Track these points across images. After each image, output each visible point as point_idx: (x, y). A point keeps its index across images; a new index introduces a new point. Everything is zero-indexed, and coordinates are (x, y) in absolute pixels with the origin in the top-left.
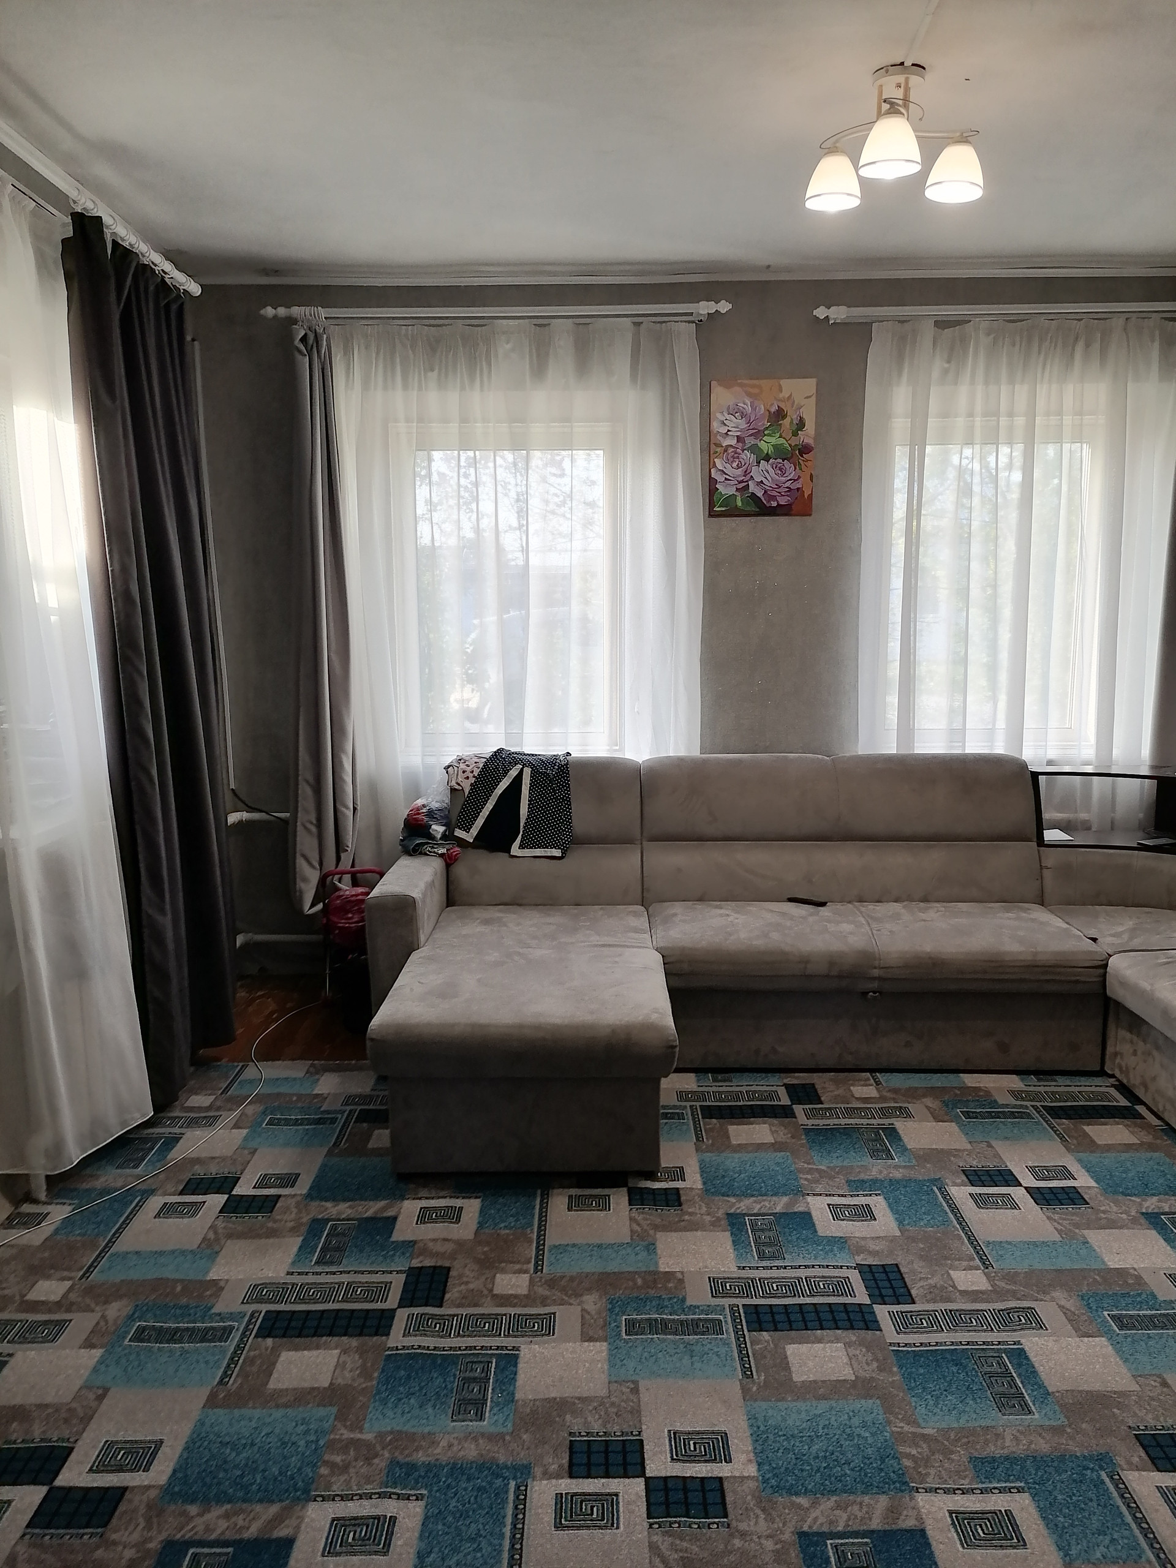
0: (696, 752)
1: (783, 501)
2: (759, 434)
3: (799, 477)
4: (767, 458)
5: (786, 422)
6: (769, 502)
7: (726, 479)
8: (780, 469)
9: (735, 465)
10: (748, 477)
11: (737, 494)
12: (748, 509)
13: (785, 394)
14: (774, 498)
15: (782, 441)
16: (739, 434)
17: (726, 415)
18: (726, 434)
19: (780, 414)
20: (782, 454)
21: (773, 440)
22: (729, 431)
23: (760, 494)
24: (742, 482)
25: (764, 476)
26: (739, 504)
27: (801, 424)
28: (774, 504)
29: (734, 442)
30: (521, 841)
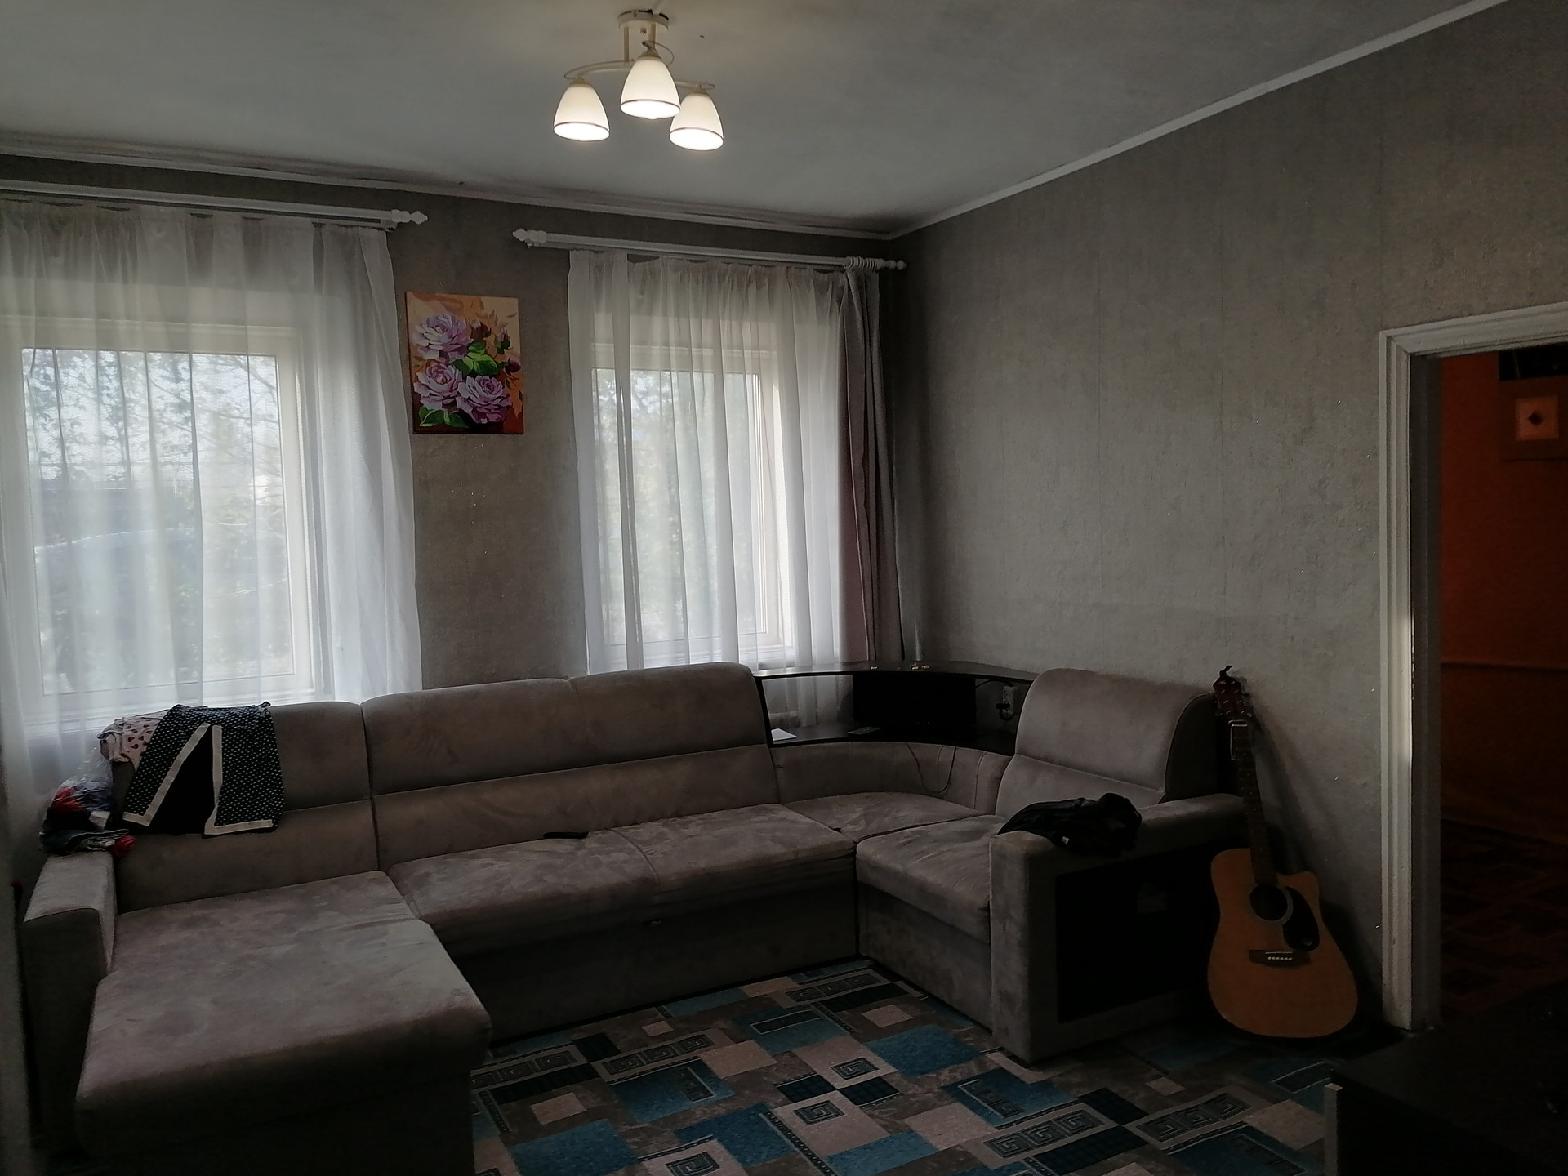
0: (418, 688)
1: (494, 418)
2: (463, 350)
3: (508, 395)
4: (473, 374)
5: (490, 340)
6: (479, 419)
7: (431, 394)
8: (488, 386)
9: (439, 379)
10: (455, 393)
11: (444, 409)
12: (457, 425)
13: (487, 311)
14: (484, 415)
15: (486, 358)
16: (441, 348)
17: (426, 328)
18: (427, 347)
19: (482, 333)
20: (486, 370)
21: (480, 357)
22: (430, 344)
23: (469, 410)
24: (449, 397)
25: (471, 393)
26: (447, 420)
27: (506, 343)
28: (484, 421)
29: (436, 356)
30: (218, 816)
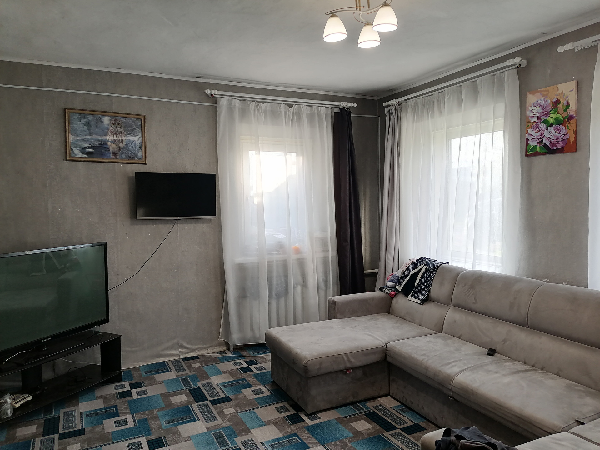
1: (559, 146)
2: (547, 114)
3: (568, 133)
4: (551, 125)
5: (560, 106)
6: (552, 147)
7: (533, 138)
8: (558, 130)
9: (536, 131)
10: (543, 136)
11: (538, 145)
12: (543, 151)
13: (560, 91)
14: (555, 145)
15: (559, 115)
16: (538, 115)
17: (532, 107)
18: (533, 116)
19: (558, 102)
20: (558, 122)
21: (554, 116)
22: (534, 115)
23: (548, 143)
24: (540, 138)
25: (550, 134)
26: (538, 149)
27: (568, 105)
28: (555, 148)
29: (535, 119)
30: (412, 294)
